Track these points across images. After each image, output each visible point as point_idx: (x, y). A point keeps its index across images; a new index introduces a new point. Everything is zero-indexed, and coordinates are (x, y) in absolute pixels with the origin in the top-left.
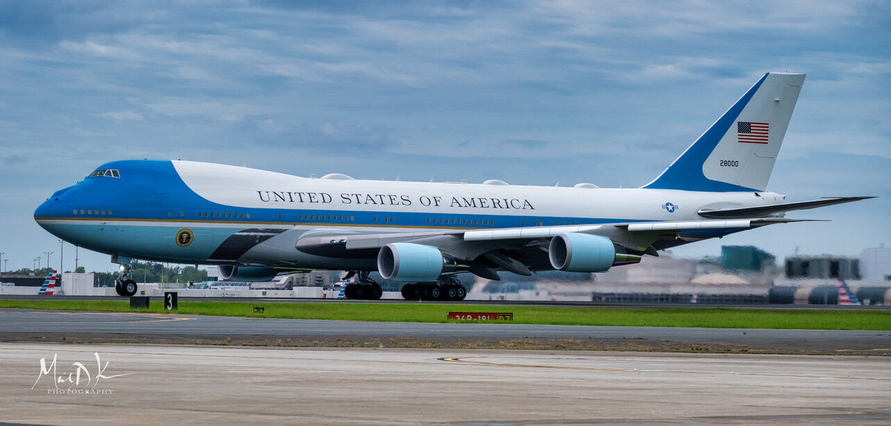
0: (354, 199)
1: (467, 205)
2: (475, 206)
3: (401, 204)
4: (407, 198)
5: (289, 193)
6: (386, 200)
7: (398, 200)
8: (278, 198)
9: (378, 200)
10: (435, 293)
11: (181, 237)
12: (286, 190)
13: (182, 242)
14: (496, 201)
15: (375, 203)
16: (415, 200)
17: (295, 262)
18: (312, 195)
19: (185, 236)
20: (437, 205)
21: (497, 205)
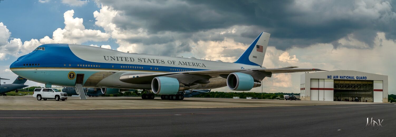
0: (143, 60)
1: (184, 64)
2: (187, 65)
3: (161, 63)
4: (163, 61)
5: (117, 57)
6: (155, 61)
7: (160, 61)
8: (112, 59)
9: (152, 61)
10: (174, 97)
11: (70, 75)
12: (116, 56)
13: (71, 78)
14: (194, 64)
15: (151, 62)
16: (166, 62)
17: (120, 86)
18: (126, 58)
19: (72, 75)
20: (174, 64)
21: (194, 65)
